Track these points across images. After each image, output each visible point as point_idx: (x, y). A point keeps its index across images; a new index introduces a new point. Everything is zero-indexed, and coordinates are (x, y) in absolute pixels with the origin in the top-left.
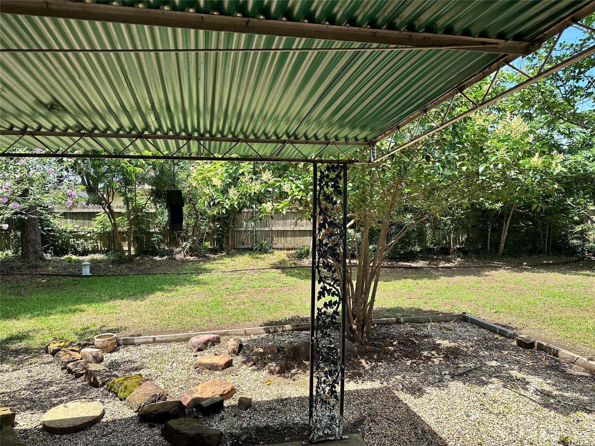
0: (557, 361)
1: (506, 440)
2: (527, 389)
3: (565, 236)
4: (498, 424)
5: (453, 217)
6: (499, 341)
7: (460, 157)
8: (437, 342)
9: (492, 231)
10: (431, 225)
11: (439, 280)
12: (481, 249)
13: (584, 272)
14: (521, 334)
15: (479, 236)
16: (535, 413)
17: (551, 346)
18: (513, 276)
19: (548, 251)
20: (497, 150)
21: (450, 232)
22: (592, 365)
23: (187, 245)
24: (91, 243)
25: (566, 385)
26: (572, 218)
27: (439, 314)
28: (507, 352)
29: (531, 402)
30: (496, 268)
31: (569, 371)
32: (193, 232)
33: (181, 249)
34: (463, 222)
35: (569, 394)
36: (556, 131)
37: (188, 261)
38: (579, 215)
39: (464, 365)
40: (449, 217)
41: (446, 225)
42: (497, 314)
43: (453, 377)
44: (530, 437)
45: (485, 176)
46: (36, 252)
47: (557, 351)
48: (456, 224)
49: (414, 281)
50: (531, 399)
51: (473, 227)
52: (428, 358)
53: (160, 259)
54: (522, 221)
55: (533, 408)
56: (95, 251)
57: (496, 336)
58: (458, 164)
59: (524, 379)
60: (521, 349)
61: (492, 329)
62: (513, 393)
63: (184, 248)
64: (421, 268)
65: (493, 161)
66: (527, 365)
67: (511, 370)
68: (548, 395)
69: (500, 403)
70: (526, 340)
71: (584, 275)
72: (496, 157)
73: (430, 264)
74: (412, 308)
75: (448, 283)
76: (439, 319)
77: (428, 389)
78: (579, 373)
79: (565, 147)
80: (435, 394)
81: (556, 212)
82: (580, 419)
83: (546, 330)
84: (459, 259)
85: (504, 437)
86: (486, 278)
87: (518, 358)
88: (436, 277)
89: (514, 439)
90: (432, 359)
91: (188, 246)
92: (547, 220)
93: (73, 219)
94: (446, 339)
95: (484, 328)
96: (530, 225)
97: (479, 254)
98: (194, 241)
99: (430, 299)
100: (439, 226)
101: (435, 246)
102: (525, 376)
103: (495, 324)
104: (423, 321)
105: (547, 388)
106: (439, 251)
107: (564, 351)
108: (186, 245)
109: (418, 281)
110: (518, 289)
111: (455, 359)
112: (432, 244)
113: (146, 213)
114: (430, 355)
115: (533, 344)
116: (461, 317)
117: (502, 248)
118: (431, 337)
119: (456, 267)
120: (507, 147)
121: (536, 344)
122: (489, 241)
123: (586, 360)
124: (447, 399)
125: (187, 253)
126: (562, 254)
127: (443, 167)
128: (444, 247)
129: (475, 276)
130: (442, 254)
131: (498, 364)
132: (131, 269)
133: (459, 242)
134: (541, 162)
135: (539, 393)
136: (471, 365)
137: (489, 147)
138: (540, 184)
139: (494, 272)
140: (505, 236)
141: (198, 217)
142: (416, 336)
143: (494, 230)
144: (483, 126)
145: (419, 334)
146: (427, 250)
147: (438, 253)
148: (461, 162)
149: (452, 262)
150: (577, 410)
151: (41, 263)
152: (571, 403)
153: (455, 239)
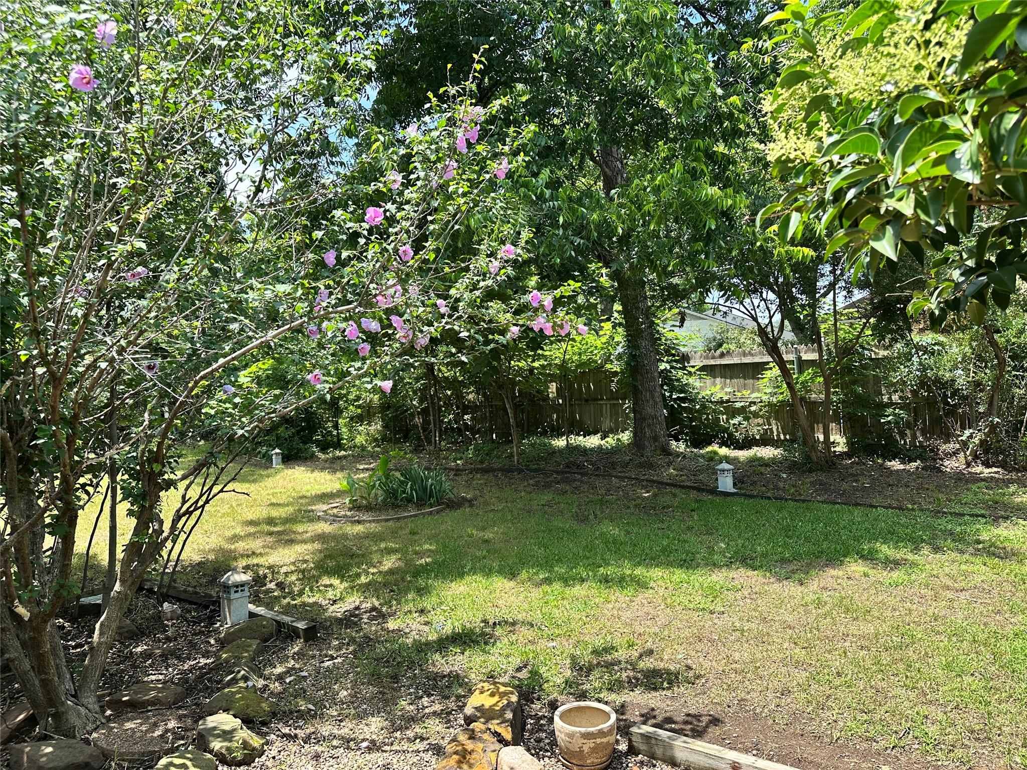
23: (974, 436)
24: (759, 425)
32: (991, 404)
33: (958, 446)
37: (976, 479)
46: (655, 438)
53: (902, 467)
56: (765, 441)
63: (965, 444)
91: (976, 440)
93: (726, 378)
98: (993, 427)
108: (971, 437)
113: (871, 359)
125: (976, 457)
132: (824, 487)
141: (1002, 363)
151: (660, 460)
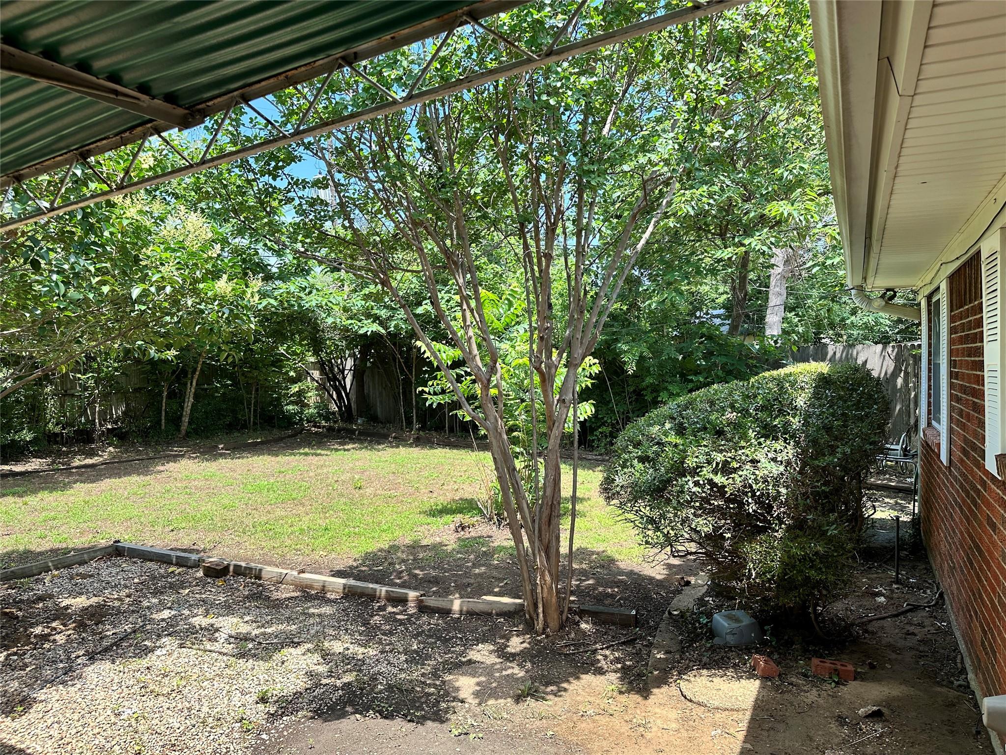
0: (260, 585)
1: (182, 728)
2: (216, 640)
3: (278, 399)
4: (168, 708)
5: (99, 374)
6: (175, 575)
7: (97, 270)
8: (63, 604)
9: (169, 397)
10: (56, 389)
11: (72, 491)
12: (150, 427)
13: (302, 451)
14: (210, 557)
15: (147, 406)
16: (227, 671)
17: (253, 565)
18: (202, 468)
19: (255, 424)
20: (162, 264)
21: (94, 401)
22: (304, 579)
25: (269, 617)
26: (287, 373)
27: (70, 552)
28: (187, 591)
29: (220, 657)
30: (175, 458)
31: (275, 595)
34: (117, 383)
35: (273, 628)
36: (261, 244)
38: (295, 370)
39: (114, 631)
40: (91, 374)
41: (85, 389)
42: (175, 532)
43: (92, 657)
44: (216, 710)
45: (144, 304)
47: (260, 570)
48: (104, 386)
49: (17, 499)
50: (220, 653)
51: (136, 390)
52: (44, 638)
54: (217, 379)
55: (223, 665)
57: (170, 570)
58: (94, 281)
59: (212, 625)
60: (209, 580)
61: (165, 560)
62: (195, 652)
64: (36, 472)
65: (156, 281)
66: (217, 602)
67: (193, 617)
68: (246, 638)
69: (173, 674)
70: (217, 565)
71: (301, 454)
72: (160, 275)
73: (53, 462)
74: (13, 552)
75: (89, 493)
76: (68, 562)
77: (41, 695)
78: (288, 595)
79: (274, 270)
80: (57, 697)
81: (264, 365)
82: (286, 659)
83: (247, 544)
84: (111, 449)
85: (179, 725)
86: (159, 477)
87: (204, 596)
88: (65, 486)
89: (193, 722)
90: (52, 638)
92: (252, 378)
94: (82, 594)
95: (151, 560)
96: (228, 385)
97: (146, 437)
99: (51, 528)
100: (72, 391)
101: (64, 429)
102: (213, 621)
103: (172, 549)
104: (35, 572)
105: (244, 629)
106: (74, 438)
107: (269, 568)
109: (27, 499)
110: (209, 488)
111: (97, 624)
112: (57, 424)
114: (47, 631)
115: (227, 568)
116: (110, 550)
117: (186, 424)
118: (51, 596)
119: (105, 464)
120: (178, 260)
121: (231, 568)
122: (163, 413)
123: (295, 573)
124: (80, 700)
126: (274, 427)
127: (67, 284)
128: (82, 430)
129: (139, 475)
130: (78, 441)
131: (173, 613)
133: (111, 417)
134: (231, 288)
135: (232, 640)
136: (126, 627)
137: (149, 257)
138: (230, 321)
139: (171, 464)
140: (190, 404)
142: (17, 603)
143: (172, 395)
144: (137, 220)
145: (25, 597)
146: (49, 436)
147: (68, 441)
148: (100, 278)
149: (98, 455)
150: (283, 647)
152: (275, 641)
153: (103, 414)
